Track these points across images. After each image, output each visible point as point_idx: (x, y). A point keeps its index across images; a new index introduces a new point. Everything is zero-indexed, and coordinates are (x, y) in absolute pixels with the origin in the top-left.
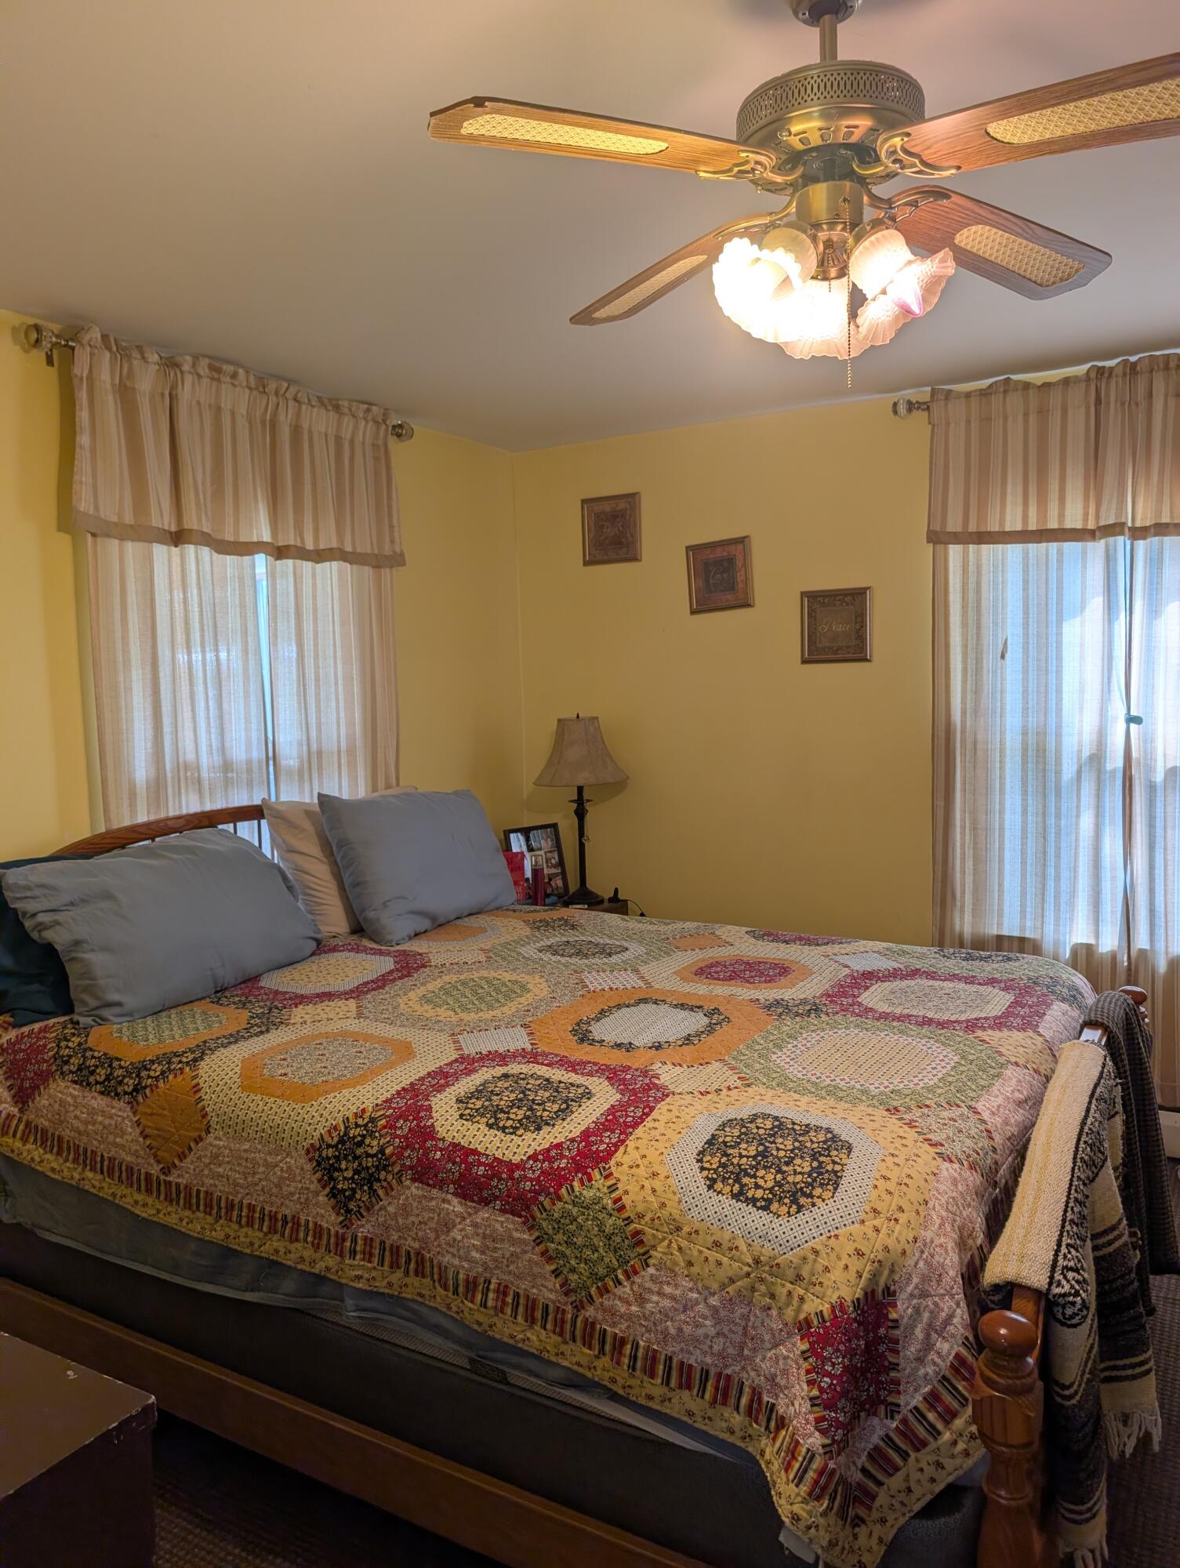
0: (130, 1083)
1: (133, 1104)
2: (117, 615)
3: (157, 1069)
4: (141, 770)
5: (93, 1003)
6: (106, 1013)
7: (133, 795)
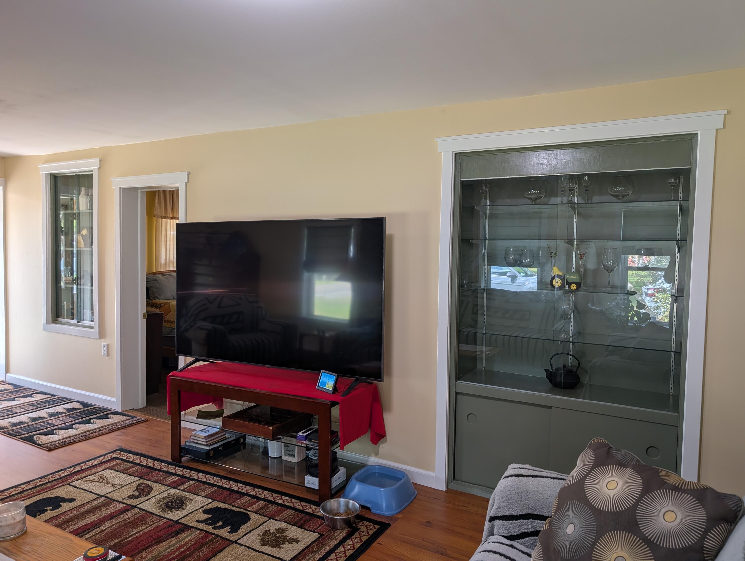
0: (159, 306)
1: (159, 309)
2: (160, 232)
3: (163, 304)
4: (163, 261)
5: (153, 297)
6: (155, 298)
7: (161, 265)
